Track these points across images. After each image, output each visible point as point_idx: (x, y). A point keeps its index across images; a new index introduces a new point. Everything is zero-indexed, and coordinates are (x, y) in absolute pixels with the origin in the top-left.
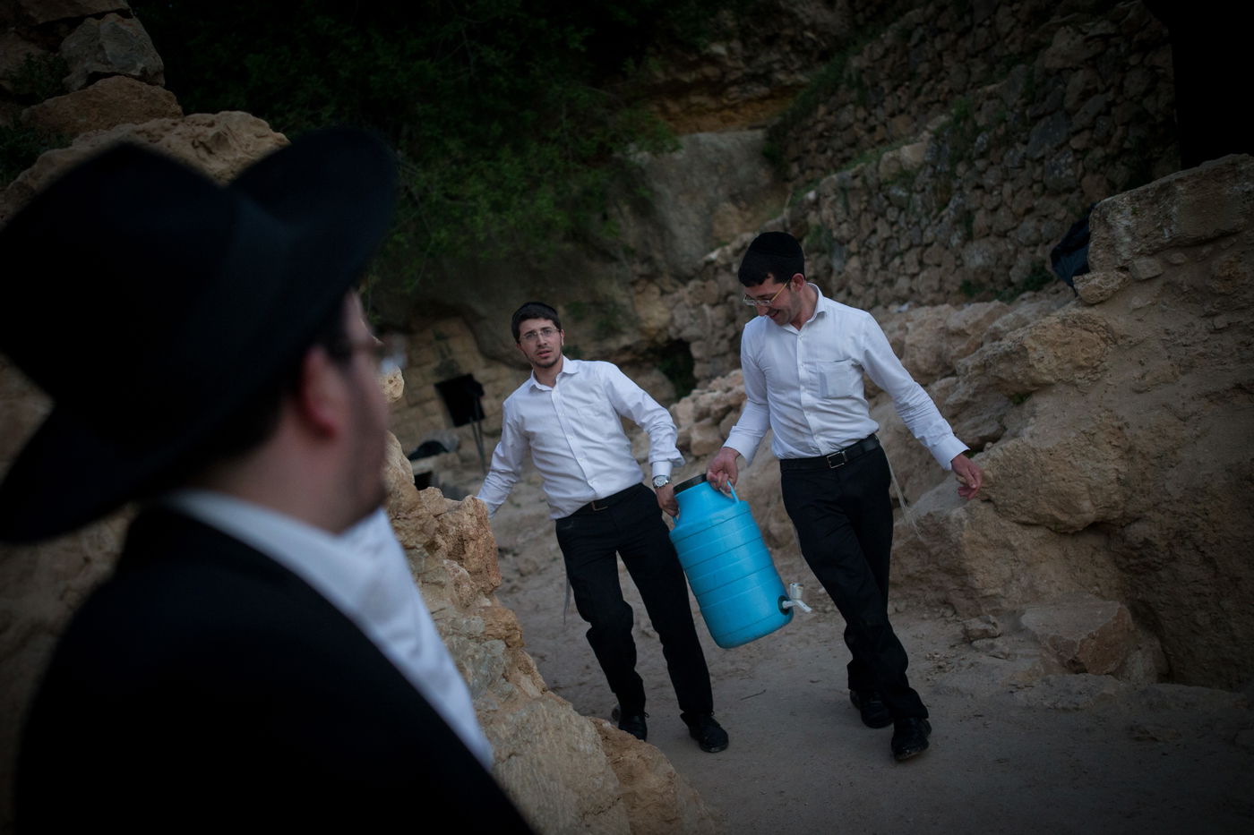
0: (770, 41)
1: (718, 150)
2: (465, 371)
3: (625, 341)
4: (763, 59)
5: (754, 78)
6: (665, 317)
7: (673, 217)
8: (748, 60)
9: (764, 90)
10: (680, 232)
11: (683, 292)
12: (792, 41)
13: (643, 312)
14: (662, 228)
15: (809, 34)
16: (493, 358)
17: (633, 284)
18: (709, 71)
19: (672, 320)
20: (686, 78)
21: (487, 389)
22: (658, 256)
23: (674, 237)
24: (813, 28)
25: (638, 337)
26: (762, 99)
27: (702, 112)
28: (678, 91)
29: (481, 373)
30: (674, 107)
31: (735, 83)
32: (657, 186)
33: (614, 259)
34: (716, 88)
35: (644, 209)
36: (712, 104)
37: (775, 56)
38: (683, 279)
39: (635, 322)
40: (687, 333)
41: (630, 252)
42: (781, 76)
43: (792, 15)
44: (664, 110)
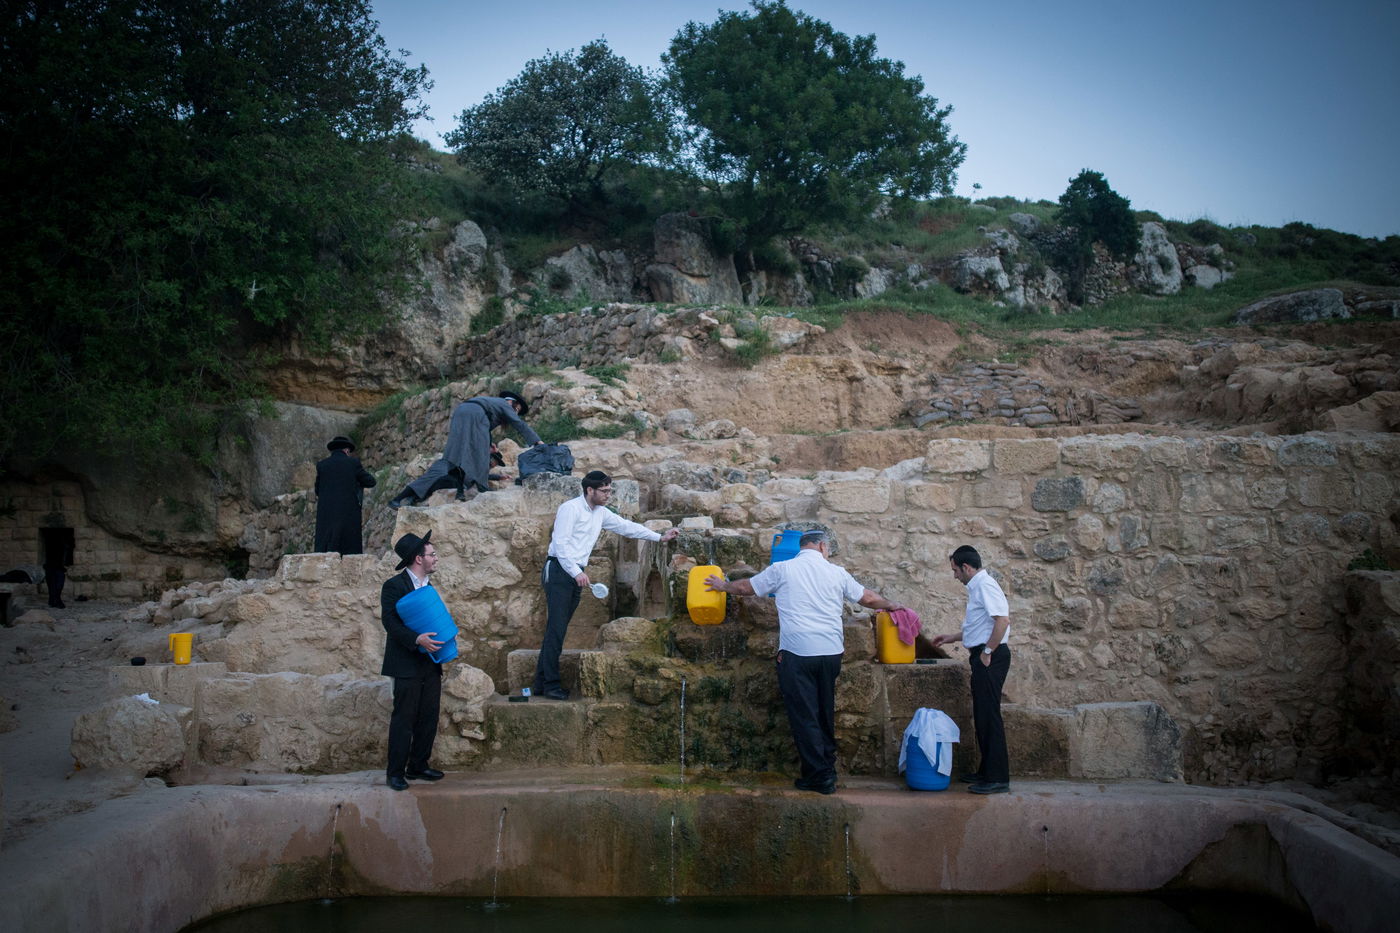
0: (388, 355)
1: (317, 423)
2: (68, 524)
3: (203, 538)
4: (379, 366)
5: (370, 376)
6: (239, 530)
7: (264, 460)
8: (368, 363)
9: (375, 386)
10: (267, 473)
11: (256, 516)
12: (403, 360)
13: (222, 521)
14: (254, 466)
15: (417, 360)
16: (94, 521)
17: (222, 498)
18: (335, 362)
19: (243, 533)
20: (316, 362)
21: (80, 544)
22: (245, 485)
23: (260, 475)
24: (421, 358)
25: (213, 538)
26: (372, 392)
27: (324, 387)
28: (309, 368)
29: (81, 530)
30: (302, 378)
31: (355, 375)
32: (259, 435)
33: (213, 476)
34: (340, 375)
35: (247, 450)
36: (333, 384)
37: (388, 366)
38: (260, 507)
39: (214, 526)
40: (251, 546)
41: (226, 476)
42: (389, 381)
43: (408, 343)
44: (295, 378)
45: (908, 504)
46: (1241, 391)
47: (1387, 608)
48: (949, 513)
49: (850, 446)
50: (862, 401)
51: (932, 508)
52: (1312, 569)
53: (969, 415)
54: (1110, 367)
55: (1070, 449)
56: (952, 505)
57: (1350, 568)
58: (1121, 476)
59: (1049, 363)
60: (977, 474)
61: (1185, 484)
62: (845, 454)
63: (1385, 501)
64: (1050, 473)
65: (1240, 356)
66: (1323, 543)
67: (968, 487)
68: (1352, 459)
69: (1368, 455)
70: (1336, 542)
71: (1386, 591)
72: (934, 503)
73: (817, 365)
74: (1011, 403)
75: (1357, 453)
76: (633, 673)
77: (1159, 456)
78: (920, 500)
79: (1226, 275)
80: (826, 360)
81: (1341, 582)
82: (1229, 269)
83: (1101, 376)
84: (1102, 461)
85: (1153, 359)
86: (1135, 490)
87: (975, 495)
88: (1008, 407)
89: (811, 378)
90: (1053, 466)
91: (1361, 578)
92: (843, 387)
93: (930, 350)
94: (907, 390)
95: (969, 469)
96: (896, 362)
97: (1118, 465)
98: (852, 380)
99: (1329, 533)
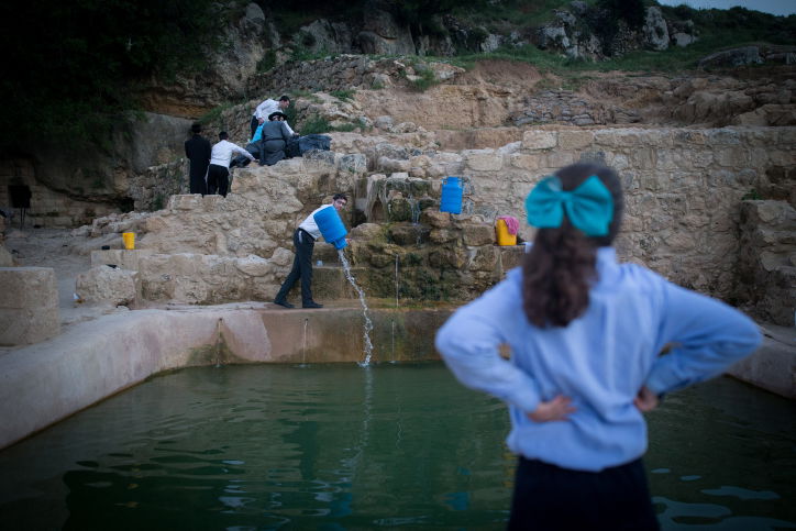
0: (209, 85)
1: (169, 125)
2: (26, 183)
3: (106, 192)
4: (203, 91)
5: (199, 97)
6: (127, 187)
7: (140, 147)
8: (197, 89)
9: (202, 103)
10: (142, 154)
11: (137, 179)
12: (218, 88)
13: (117, 182)
14: (134, 150)
15: (226, 87)
16: (41, 182)
17: (116, 169)
18: (178, 88)
19: (129, 189)
20: (167, 88)
21: (34, 195)
22: (129, 161)
23: (138, 155)
24: (229, 85)
25: (112, 192)
26: (200, 107)
27: (172, 104)
28: (163, 92)
29: (33, 187)
30: (159, 98)
31: (190, 96)
32: (136, 131)
33: (110, 156)
34: (181, 96)
35: (130, 141)
36: (178, 102)
37: (209, 92)
38: (139, 174)
39: (113, 185)
40: (134, 196)
41: (118, 155)
42: (210, 100)
43: (221, 77)
44: (154, 98)
45: (512, 166)
46: (695, 105)
47: (760, 219)
48: (534, 171)
49: (479, 136)
50: (486, 112)
51: (525, 169)
52: (723, 200)
53: (545, 120)
54: (624, 92)
55: (599, 136)
56: (536, 166)
57: (743, 199)
58: (626, 150)
59: (590, 89)
60: (549, 149)
61: (659, 155)
62: (477, 141)
63: (764, 163)
64: (588, 149)
65: (695, 85)
66: (730, 186)
67: (544, 157)
68: (748, 141)
69: (757, 138)
70: (737, 185)
71: (759, 210)
72: (527, 166)
73: (461, 91)
74: (568, 113)
75: (751, 137)
76: (370, 251)
77: (647, 140)
78: (518, 164)
79: (695, 39)
80: (466, 88)
81: (738, 206)
82: (696, 35)
83: (619, 98)
84: (616, 142)
85: (648, 88)
86: (633, 159)
87: (548, 162)
88: (567, 115)
89: (457, 98)
90: (590, 145)
91: (748, 204)
92: (475, 104)
93: (524, 83)
94: (511, 105)
95: (545, 147)
96: (505, 89)
97: (625, 144)
98: (480, 99)
99: (733, 181)
